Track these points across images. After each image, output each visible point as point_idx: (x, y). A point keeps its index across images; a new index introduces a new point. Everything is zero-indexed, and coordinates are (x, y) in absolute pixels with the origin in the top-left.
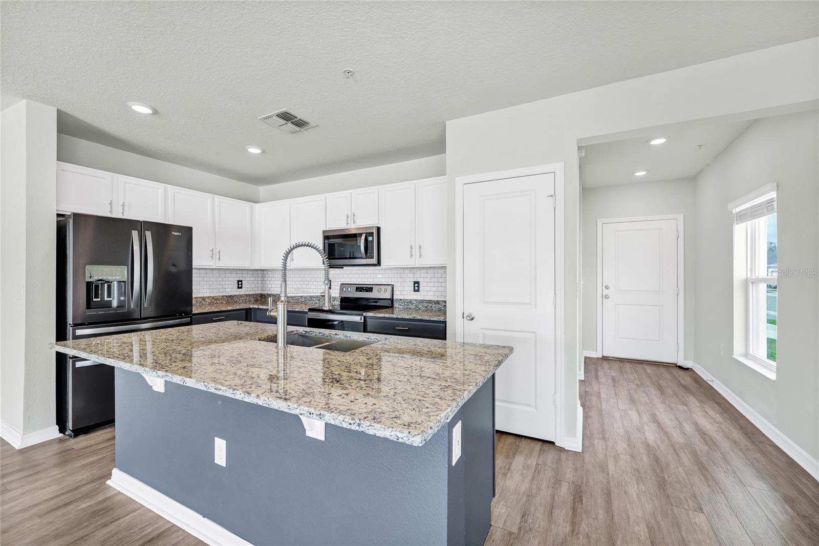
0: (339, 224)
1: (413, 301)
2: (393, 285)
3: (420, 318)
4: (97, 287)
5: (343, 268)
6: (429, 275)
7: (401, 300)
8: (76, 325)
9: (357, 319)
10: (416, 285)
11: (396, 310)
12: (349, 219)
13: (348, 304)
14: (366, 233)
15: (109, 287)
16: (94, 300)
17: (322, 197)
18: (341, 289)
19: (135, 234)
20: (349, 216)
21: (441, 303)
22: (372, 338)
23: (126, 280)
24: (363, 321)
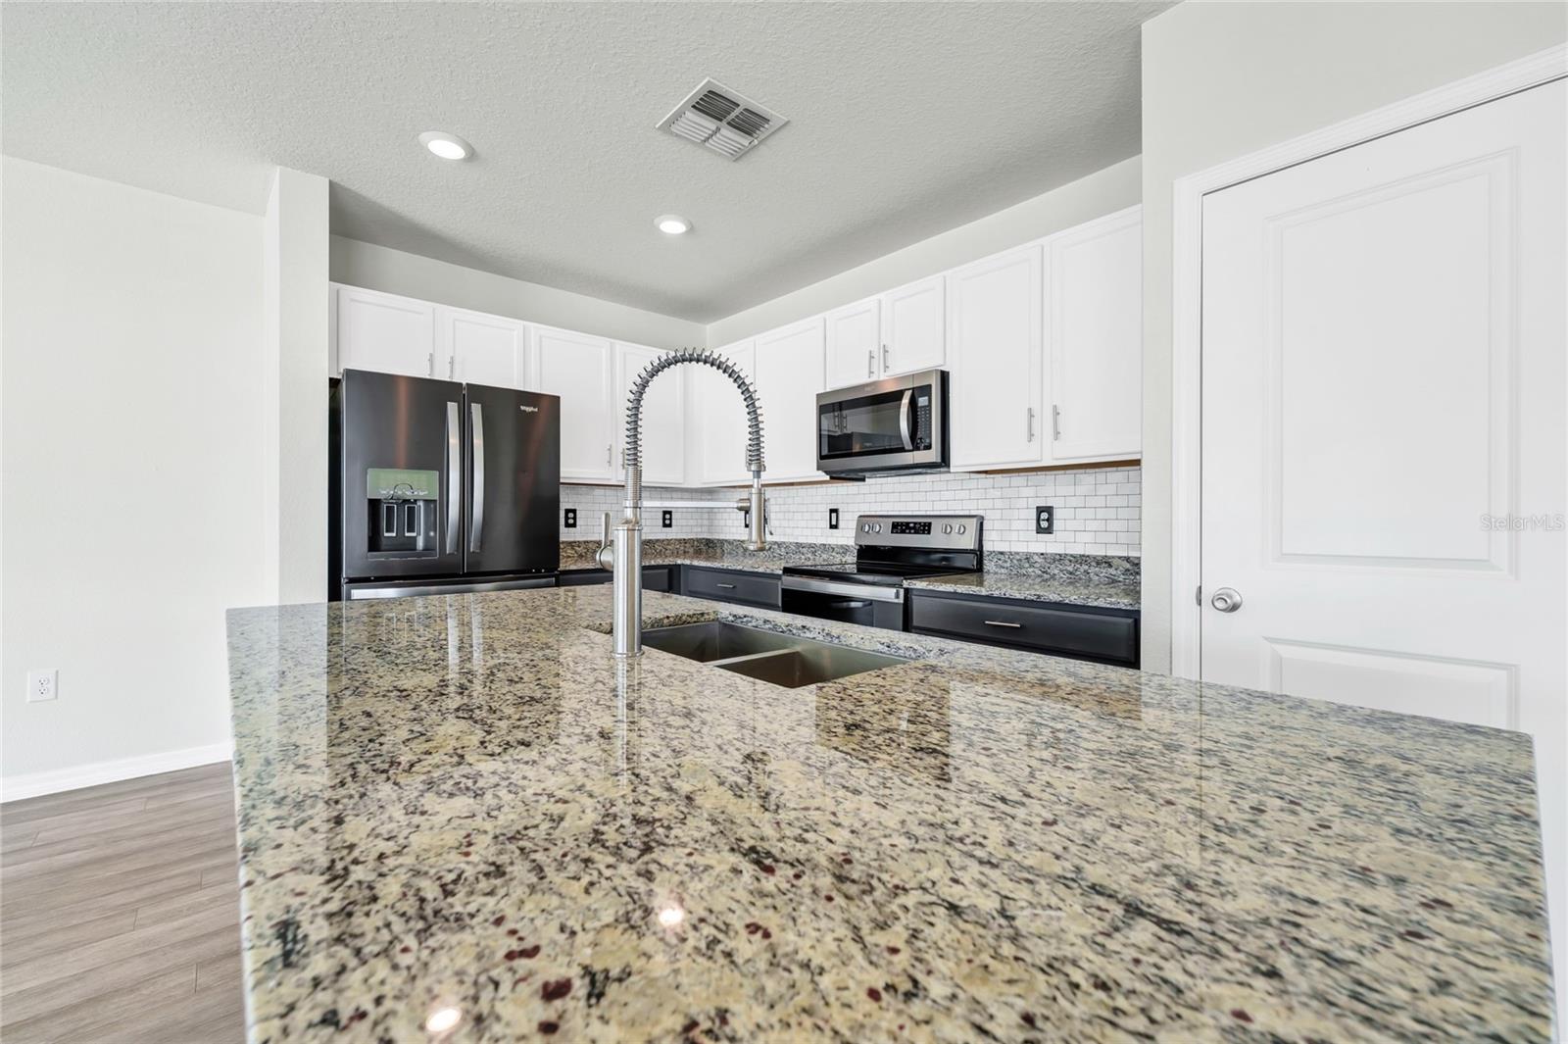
0: (852, 375)
1: (1036, 558)
2: (982, 518)
3: (1054, 597)
4: (390, 510)
5: (863, 480)
6: (1081, 490)
7: (1002, 553)
8: (354, 581)
9: (888, 594)
10: (1044, 516)
11: (989, 579)
12: (875, 362)
13: (875, 560)
14: (913, 389)
15: (411, 511)
16: (386, 534)
17: (816, 320)
18: (860, 528)
19: (452, 409)
20: (875, 354)
21: (1115, 562)
22: (902, 644)
23: (437, 498)
24: (901, 600)
